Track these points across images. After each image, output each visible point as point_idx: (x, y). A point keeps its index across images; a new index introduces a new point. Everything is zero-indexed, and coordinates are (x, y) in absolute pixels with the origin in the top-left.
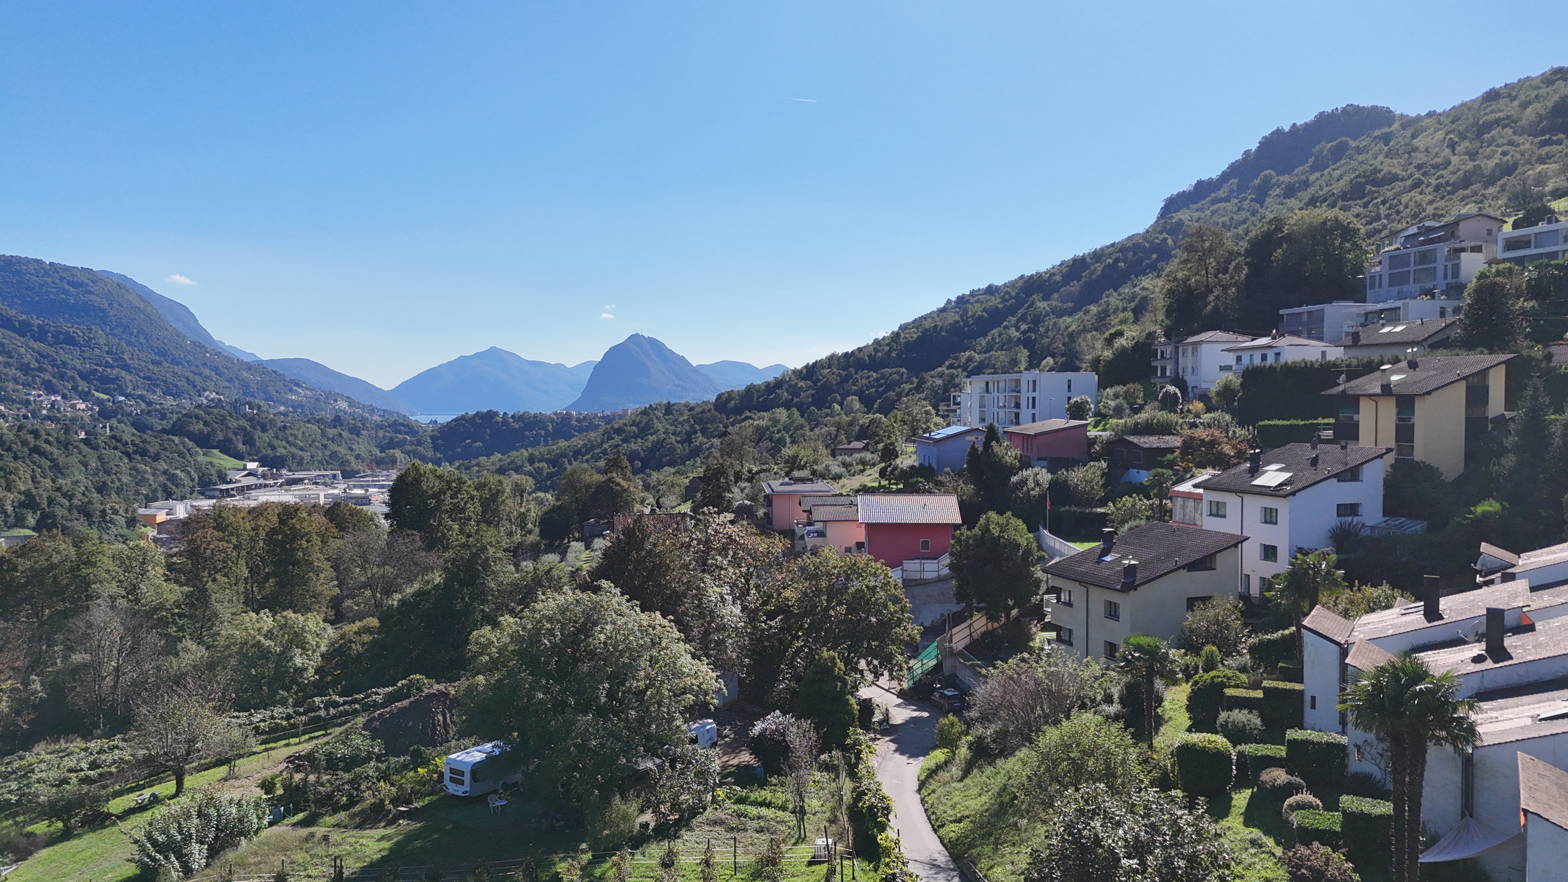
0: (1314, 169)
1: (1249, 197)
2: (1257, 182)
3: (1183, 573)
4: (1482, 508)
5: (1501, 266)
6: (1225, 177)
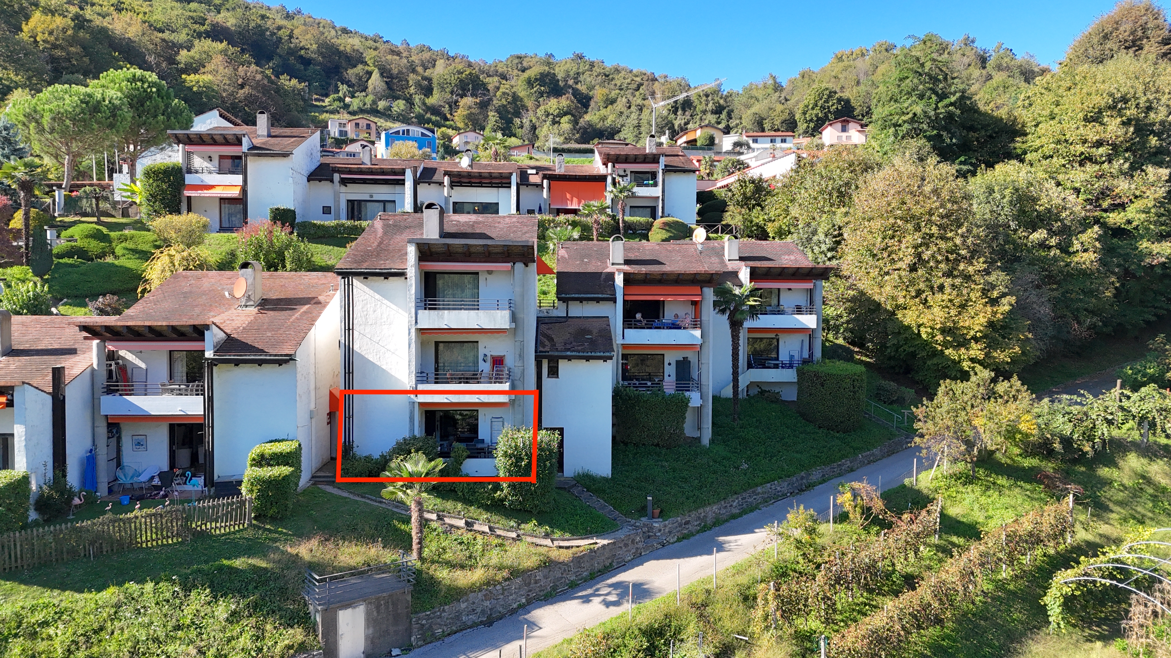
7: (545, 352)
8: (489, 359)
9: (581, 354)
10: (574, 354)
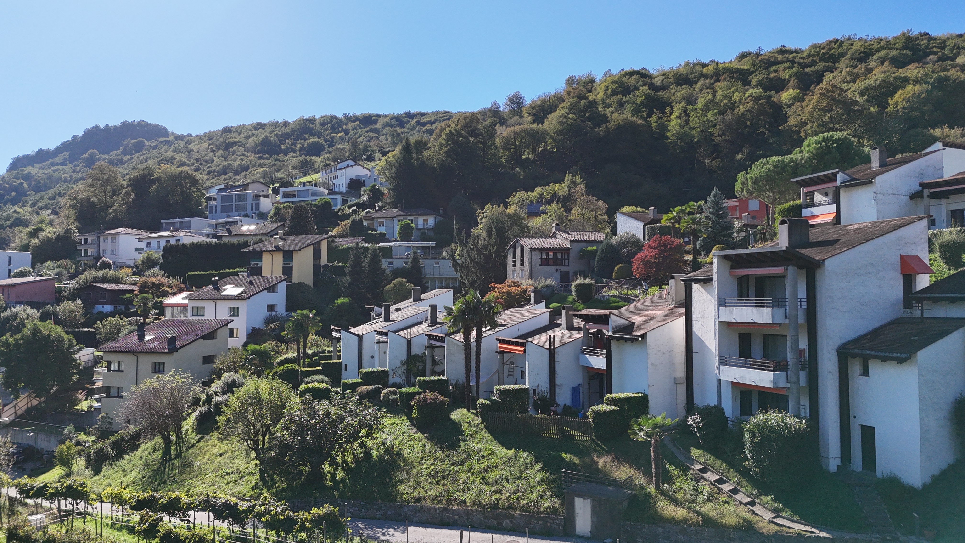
0: (124, 153)
1: (81, 165)
2: (86, 156)
3: (201, 340)
4: (340, 301)
5: (286, 204)
6: (59, 150)
7: (849, 349)
9: (879, 354)
10: (872, 353)
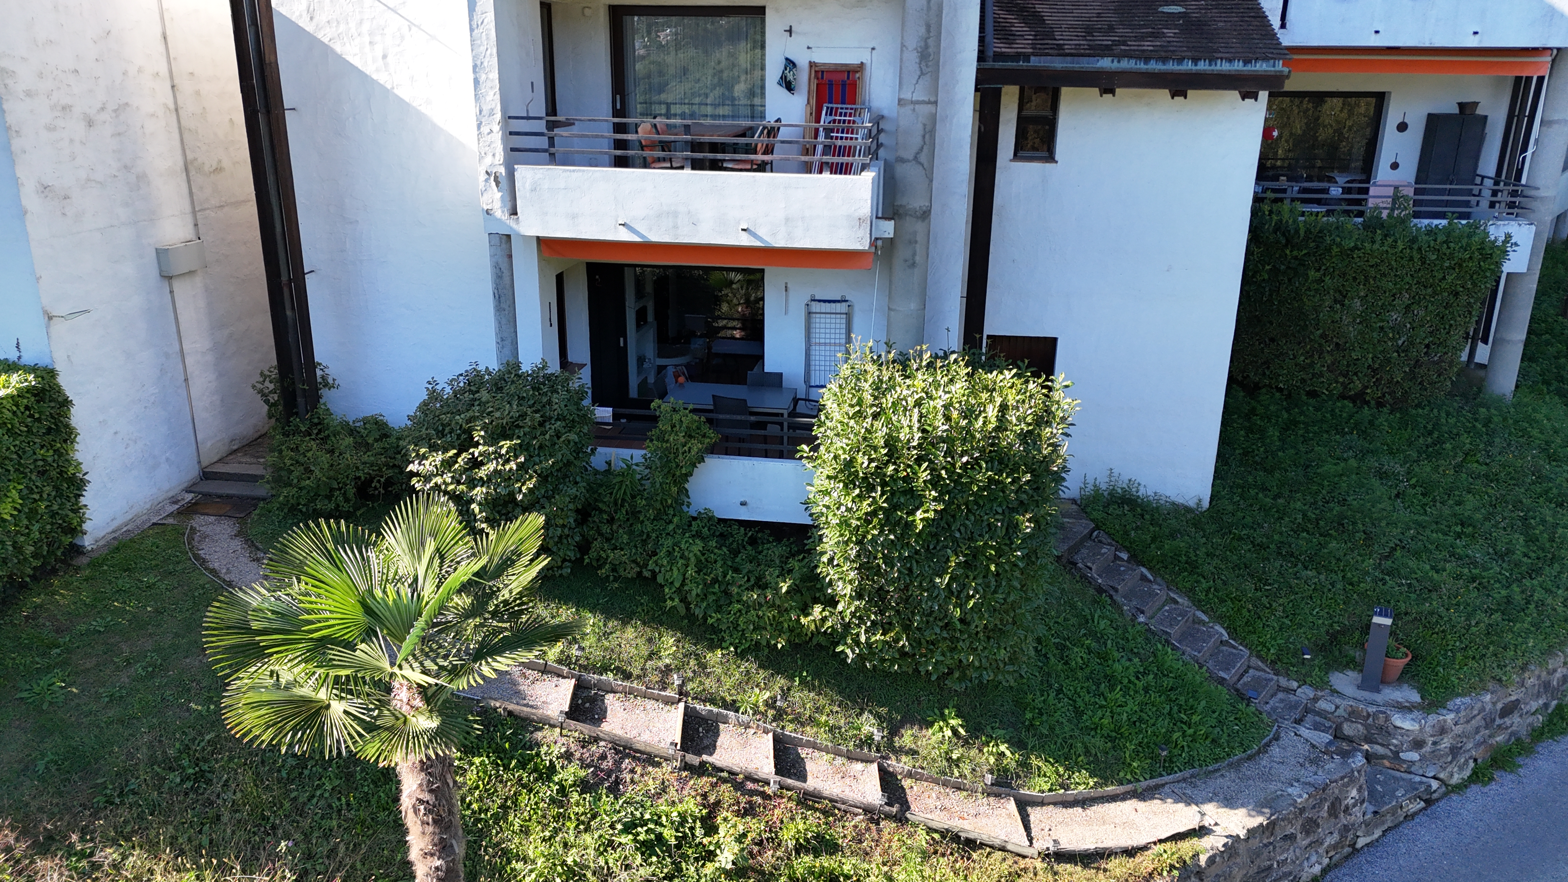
7: (1017, 57)
8: (803, 78)
9: (1154, 66)
10: (1126, 64)
